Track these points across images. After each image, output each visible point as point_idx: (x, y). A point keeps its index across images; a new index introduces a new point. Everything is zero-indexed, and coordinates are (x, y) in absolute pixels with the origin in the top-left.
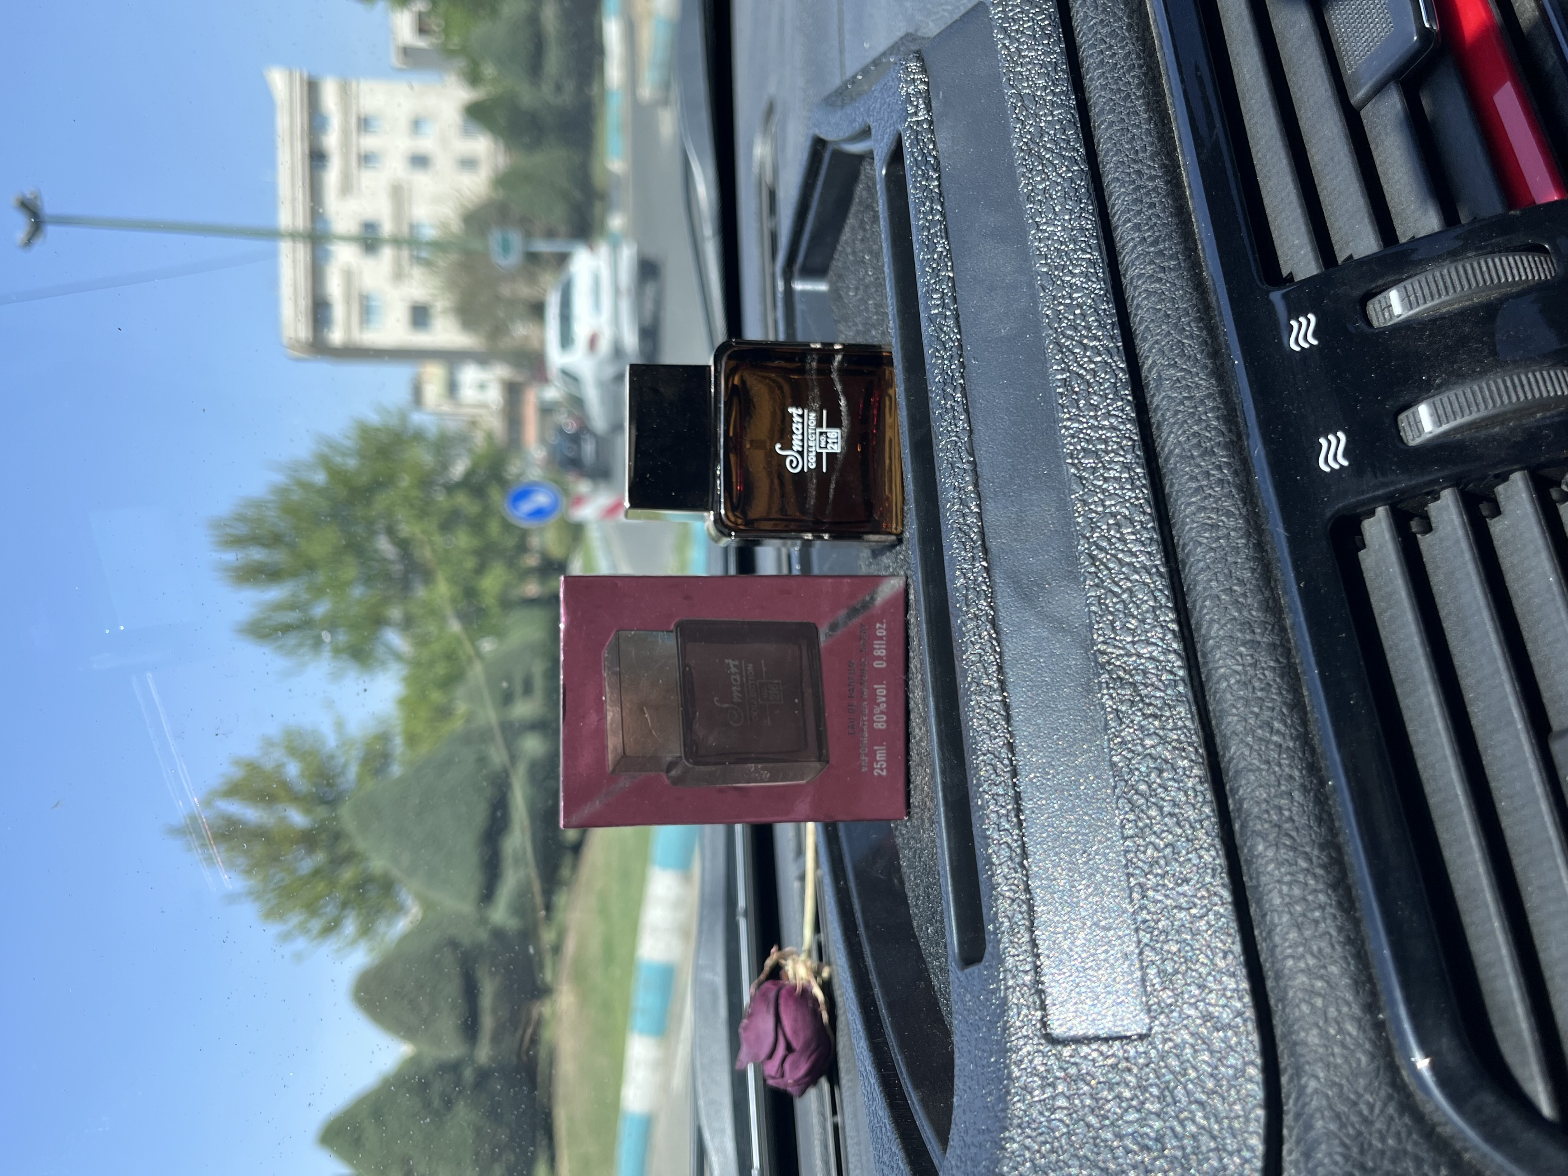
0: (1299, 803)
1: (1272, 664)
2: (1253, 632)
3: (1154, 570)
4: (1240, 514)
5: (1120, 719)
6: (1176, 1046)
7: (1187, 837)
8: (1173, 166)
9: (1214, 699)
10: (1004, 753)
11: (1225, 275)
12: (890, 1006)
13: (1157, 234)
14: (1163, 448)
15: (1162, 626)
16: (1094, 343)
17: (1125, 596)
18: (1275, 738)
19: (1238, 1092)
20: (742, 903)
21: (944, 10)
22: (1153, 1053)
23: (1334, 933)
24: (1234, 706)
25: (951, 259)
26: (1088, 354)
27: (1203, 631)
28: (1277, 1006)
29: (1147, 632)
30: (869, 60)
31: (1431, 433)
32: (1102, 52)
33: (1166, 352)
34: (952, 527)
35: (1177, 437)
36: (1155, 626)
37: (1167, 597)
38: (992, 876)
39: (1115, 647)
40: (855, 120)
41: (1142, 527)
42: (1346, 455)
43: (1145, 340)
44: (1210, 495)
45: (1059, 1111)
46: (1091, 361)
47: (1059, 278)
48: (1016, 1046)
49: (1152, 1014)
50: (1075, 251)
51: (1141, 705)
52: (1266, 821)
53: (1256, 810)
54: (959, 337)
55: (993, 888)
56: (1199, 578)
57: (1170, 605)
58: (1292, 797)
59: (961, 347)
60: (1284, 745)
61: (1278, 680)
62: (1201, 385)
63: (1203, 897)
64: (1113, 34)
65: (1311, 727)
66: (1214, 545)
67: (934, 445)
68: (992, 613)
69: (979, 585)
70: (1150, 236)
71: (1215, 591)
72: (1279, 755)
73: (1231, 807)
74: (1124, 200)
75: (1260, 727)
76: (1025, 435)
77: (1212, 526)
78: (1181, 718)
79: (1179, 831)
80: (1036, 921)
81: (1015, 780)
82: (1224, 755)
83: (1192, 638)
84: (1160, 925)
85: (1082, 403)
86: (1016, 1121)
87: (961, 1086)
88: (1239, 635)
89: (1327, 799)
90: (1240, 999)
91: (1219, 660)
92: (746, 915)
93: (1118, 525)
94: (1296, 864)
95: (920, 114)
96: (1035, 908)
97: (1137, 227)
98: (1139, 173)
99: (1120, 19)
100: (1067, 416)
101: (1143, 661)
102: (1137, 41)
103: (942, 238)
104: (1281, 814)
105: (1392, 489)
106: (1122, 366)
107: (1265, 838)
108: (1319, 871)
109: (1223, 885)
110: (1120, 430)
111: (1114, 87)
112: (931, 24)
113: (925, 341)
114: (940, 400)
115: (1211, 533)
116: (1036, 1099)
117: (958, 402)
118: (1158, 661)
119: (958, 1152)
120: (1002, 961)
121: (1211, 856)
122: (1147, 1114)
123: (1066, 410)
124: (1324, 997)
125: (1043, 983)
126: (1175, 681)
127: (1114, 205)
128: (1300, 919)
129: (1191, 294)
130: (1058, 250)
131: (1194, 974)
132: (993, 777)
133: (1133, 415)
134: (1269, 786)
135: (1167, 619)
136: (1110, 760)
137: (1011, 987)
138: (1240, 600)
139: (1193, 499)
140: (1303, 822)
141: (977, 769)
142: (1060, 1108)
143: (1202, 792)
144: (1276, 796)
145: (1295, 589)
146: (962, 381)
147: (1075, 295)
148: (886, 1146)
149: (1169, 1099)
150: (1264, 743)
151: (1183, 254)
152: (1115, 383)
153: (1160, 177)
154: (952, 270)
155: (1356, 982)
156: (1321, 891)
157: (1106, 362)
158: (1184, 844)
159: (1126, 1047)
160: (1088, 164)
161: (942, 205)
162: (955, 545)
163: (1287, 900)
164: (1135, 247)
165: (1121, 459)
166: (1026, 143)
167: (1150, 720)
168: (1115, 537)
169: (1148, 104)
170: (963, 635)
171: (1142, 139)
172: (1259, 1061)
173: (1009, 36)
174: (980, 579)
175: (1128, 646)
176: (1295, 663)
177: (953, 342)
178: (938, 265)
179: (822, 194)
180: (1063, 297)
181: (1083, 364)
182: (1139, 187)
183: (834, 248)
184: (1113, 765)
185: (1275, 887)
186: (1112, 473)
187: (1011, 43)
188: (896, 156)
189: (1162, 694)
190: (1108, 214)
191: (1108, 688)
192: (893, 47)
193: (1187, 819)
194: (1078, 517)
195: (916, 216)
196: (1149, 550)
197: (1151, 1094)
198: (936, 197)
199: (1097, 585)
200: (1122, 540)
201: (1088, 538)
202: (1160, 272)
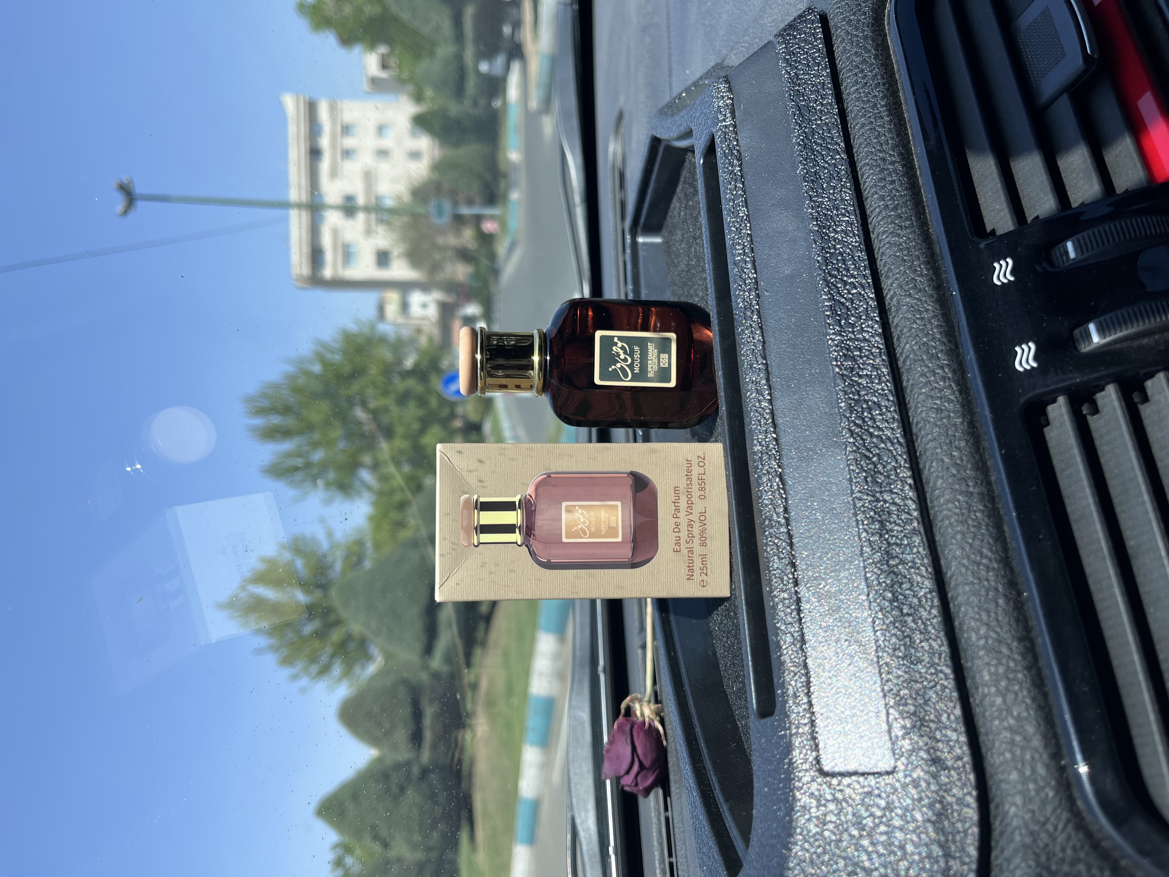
0: (1002, 608)
1: (981, 508)
2: (968, 486)
3: (895, 441)
4: (958, 401)
5: (872, 546)
6: (914, 781)
7: (920, 631)
8: (908, 154)
9: (939, 533)
10: (789, 569)
11: (947, 231)
12: (707, 741)
13: (896, 202)
14: (901, 354)
15: (902, 481)
16: (852, 280)
17: (875, 459)
18: (984, 561)
19: (959, 815)
20: (601, 662)
21: (742, 46)
22: (898, 785)
23: (1028, 701)
24: (954, 538)
25: (749, 222)
26: (847, 287)
27: (931, 485)
28: (987, 753)
29: (891, 485)
30: (690, 82)
31: (1098, 343)
32: (856, 74)
33: (904, 287)
34: (751, 409)
35: (911, 347)
36: (897, 481)
37: (905, 460)
38: (781, 656)
39: (868, 495)
40: (681, 125)
41: (887, 409)
42: (1036, 358)
43: (888, 277)
44: (936, 387)
45: (830, 824)
46: (849, 293)
47: (826, 234)
48: (798, 777)
49: (897, 757)
50: (838, 215)
51: (887, 536)
52: (977, 620)
53: (970, 611)
54: (755, 276)
55: (782, 664)
56: (928, 446)
57: (907, 465)
58: (997, 603)
59: (756, 283)
60: (991, 566)
61: (986, 519)
62: (928, 309)
63: (932, 674)
64: (864, 61)
65: (1011, 553)
66: (939, 423)
67: (738, 351)
68: (780, 470)
69: (771, 451)
70: (891, 204)
71: (940, 457)
72: (988, 572)
73: (952, 610)
74: (872, 179)
75: (974, 554)
76: (803, 345)
77: (937, 409)
78: (915, 546)
79: (914, 626)
80: (812, 689)
81: (796, 588)
82: (946, 573)
83: (923, 488)
84: (902, 693)
85: (843, 322)
86: (798, 830)
87: (758, 802)
88: (957, 487)
89: (1023, 605)
90: (961, 748)
91: (943, 505)
92: (605, 671)
93: (870, 409)
94: (1000, 652)
95: (727, 120)
96: (811, 679)
97: (882, 198)
98: (883, 159)
99: (869, 51)
100: (832, 331)
101: (887, 505)
102: (882, 66)
103: (743, 207)
104: (989, 616)
105: (1069, 383)
106: (871, 296)
107: (977, 632)
108: (1018, 657)
109: (947, 666)
110: (870, 342)
111: (865, 99)
112: (733, 56)
113: (731, 280)
114: (742, 321)
115: (937, 414)
116: (813, 815)
117: (755, 322)
118: (899, 505)
119: (757, 850)
120: (788, 716)
121: (937, 644)
122: (893, 829)
123: (831, 327)
124: (1022, 748)
125: (817, 733)
126: (911, 520)
127: (865, 182)
128: (1003, 691)
129: (921, 245)
130: (825, 215)
131: (925, 728)
132: (781, 585)
133: (880, 331)
134: (980, 595)
135: (905, 475)
136: (865, 575)
137: (795, 734)
138: (958, 462)
139: (923, 390)
140: (1005, 621)
141: (770, 580)
142: (831, 822)
143: (930, 599)
144: (985, 603)
145: (998, 454)
146: (757, 307)
147: (838, 246)
148: (705, 842)
149: (909, 818)
150: (976, 565)
151: (916, 217)
152: (867, 308)
153: (899, 162)
154: (750, 229)
155: (1045, 737)
156: (1019, 671)
157: (860, 293)
158: (918, 636)
159: (878, 780)
160: (847, 154)
161: (743, 183)
162: (753, 423)
163: (994, 677)
164: (881, 211)
165: (871, 362)
166: (802, 140)
167: (894, 547)
168: (867, 417)
169: (889, 110)
170: (759, 485)
171: (885, 135)
172: (974, 793)
173: (790, 65)
174: (771, 446)
175: (878, 495)
176: (998, 508)
177: (751, 279)
178: (740, 225)
179: (657, 175)
180: (829, 248)
181: (844, 295)
182: (883, 170)
183: (666, 213)
184: (866, 579)
185: (985, 668)
186: (865, 372)
187: (792, 70)
188: (711, 150)
189: (902, 528)
190: (861, 189)
191: (863, 524)
192: (707, 73)
193: (920, 618)
194: (841, 403)
195: (724, 191)
196: (892, 426)
197: (897, 815)
198: (739, 178)
199: (854, 451)
200: (873, 419)
201: (848, 418)
202: (899, 230)
